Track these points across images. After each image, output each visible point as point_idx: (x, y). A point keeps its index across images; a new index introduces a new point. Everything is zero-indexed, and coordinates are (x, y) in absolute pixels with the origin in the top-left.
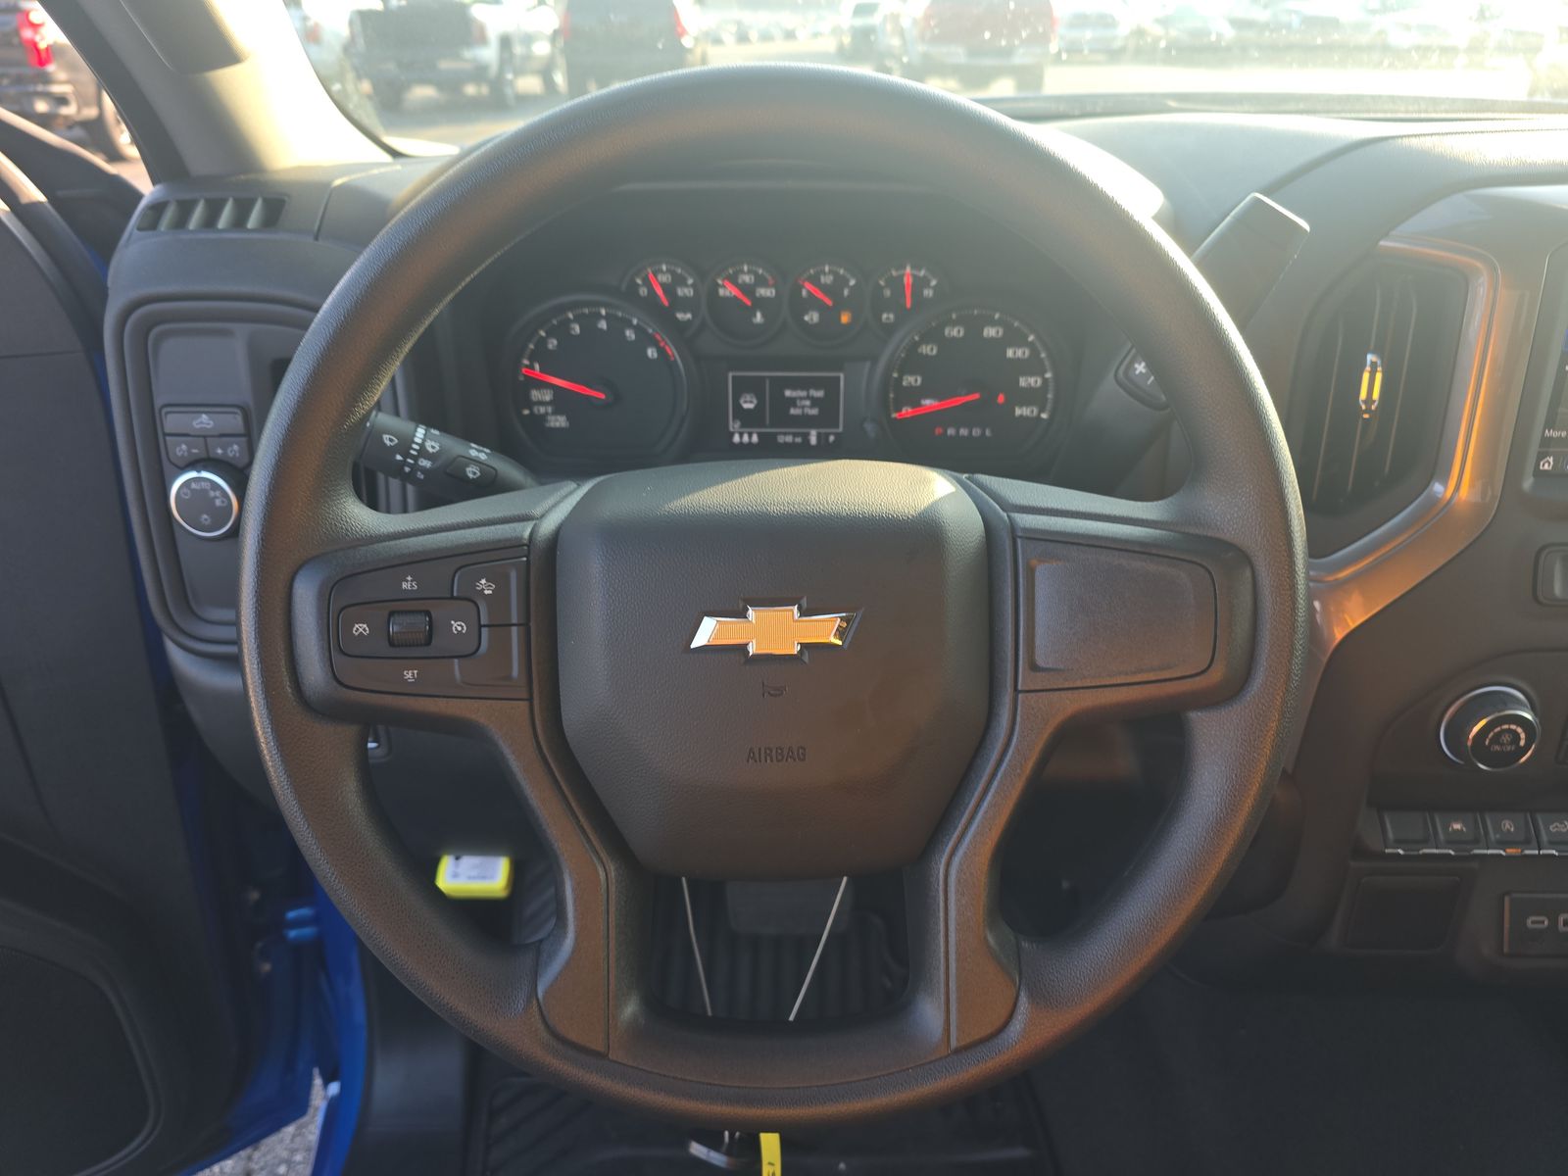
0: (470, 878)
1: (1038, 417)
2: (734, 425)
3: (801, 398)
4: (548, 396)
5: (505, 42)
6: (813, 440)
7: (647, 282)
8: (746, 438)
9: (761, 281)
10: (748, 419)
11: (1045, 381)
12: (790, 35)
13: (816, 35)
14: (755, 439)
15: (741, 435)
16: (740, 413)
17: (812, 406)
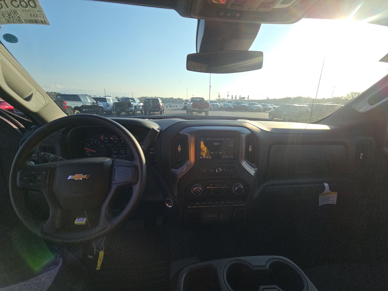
0: (80, 221)
1: (153, 154)
2: (113, 155)
3: (122, 151)
4: (88, 152)
5: (135, 107)
6: (124, 156)
7: (101, 137)
8: (115, 156)
9: (116, 137)
10: (115, 154)
11: (153, 149)
12: (177, 106)
13: (181, 106)
14: (116, 156)
15: (114, 156)
16: (114, 153)
17: (124, 152)
